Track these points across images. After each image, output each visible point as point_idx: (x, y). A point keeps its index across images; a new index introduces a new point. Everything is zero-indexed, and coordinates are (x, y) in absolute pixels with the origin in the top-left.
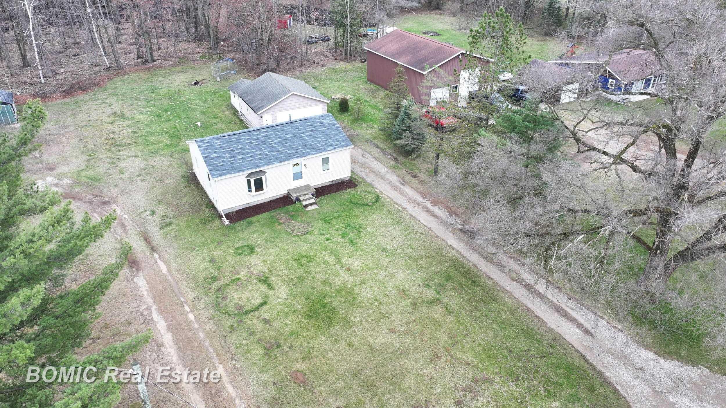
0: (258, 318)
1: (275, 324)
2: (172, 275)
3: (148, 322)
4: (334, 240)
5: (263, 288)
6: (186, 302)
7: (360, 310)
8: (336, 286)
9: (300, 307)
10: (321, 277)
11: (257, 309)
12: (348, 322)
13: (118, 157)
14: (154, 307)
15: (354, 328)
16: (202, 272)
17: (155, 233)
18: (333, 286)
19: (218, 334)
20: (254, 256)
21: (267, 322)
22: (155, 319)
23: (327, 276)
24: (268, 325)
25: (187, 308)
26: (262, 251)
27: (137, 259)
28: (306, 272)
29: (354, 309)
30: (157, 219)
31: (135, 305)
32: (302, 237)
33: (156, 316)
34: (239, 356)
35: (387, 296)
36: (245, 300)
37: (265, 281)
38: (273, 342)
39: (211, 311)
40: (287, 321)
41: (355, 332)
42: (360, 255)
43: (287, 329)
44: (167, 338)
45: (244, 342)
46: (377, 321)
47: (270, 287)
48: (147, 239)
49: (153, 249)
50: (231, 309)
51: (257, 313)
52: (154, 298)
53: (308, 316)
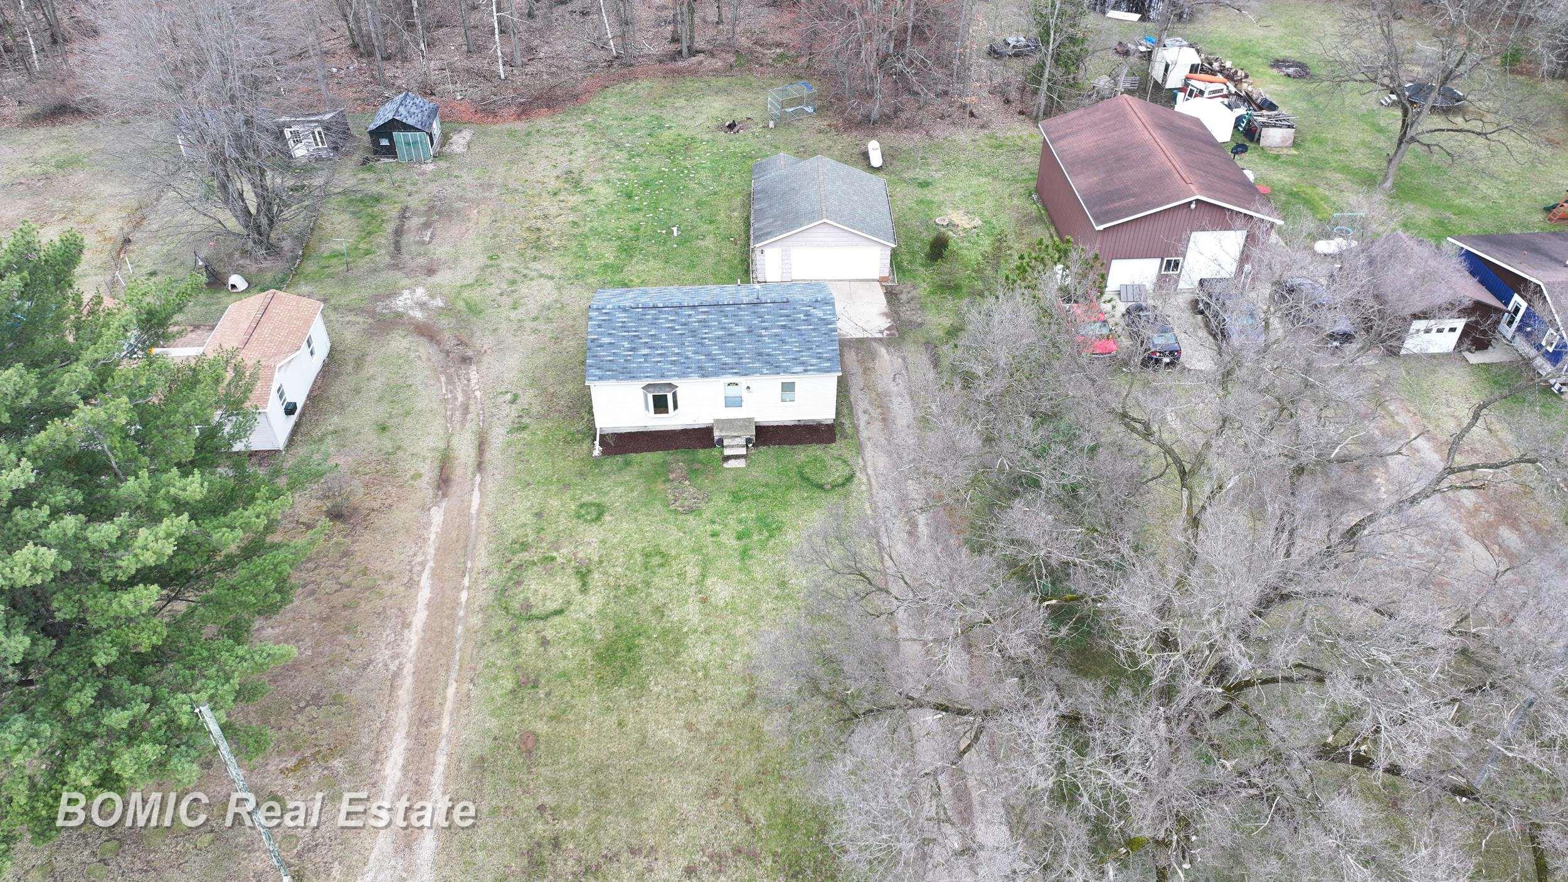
0: (537, 632)
1: (552, 651)
2: (478, 519)
3: (412, 584)
4: (723, 538)
5: (574, 585)
6: (472, 569)
7: (673, 675)
8: (668, 622)
9: (599, 637)
10: (658, 597)
11: (545, 617)
12: (642, 688)
13: (525, 272)
14: (431, 564)
15: (643, 701)
16: (517, 529)
17: (498, 436)
18: (665, 619)
19: (479, 636)
20: (595, 527)
21: (545, 642)
22: (422, 584)
23: (668, 600)
24: (542, 649)
25: (466, 581)
26: (610, 522)
27: (453, 477)
28: (643, 582)
29: (665, 670)
30: (514, 411)
31: (411, 553)
32: (681, 517)
33: (425, 581)
34: (480, 681)
35: (724, 666)
36: (540, 597)
37: (583, 575)
38: (532, 677)
39: (491, 597)
40: (569, 653)
41: (640, 706)
42: (740, 581)
43: (562, 664)
44: (419, 618)
45: (499, 663)
46: (681, 702)
47: (584, 589)
48: (481, 446)
49: (480, 466)
50: (515, 605)
51: (541, 623)
52: (438, 549)
53: (599, 657)
